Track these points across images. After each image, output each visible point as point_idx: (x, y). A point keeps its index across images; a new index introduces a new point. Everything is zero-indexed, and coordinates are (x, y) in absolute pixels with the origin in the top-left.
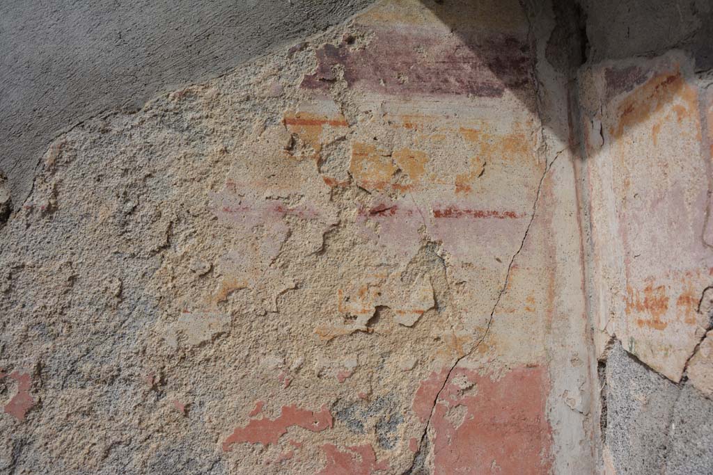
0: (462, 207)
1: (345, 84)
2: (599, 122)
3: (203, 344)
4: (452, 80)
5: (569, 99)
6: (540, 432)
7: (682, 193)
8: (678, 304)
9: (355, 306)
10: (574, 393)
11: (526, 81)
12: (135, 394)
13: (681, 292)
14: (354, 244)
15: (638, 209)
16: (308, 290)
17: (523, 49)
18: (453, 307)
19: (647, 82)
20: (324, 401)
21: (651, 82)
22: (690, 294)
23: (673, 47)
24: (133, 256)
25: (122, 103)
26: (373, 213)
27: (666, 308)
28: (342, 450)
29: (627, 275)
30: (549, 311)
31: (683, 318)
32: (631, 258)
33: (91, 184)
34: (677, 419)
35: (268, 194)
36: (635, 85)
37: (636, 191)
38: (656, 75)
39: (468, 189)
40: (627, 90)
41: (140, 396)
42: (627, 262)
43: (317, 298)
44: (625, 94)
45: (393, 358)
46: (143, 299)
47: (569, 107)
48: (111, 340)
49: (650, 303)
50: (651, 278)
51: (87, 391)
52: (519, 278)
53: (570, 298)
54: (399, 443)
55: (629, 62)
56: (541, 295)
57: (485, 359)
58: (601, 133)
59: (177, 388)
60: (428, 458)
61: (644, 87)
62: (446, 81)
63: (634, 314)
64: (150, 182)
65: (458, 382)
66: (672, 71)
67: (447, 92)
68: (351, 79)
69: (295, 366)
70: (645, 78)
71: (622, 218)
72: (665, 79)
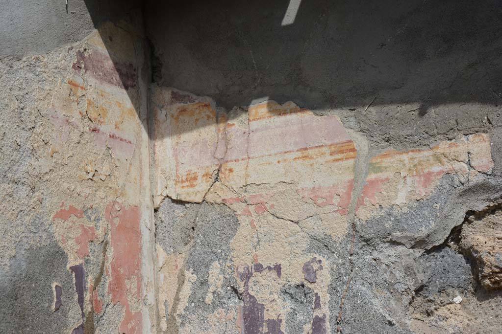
0: (117, 135)
1: (84, 71)
2: (165, 111)
3: (46, 173)
4: (114, 78)
5: (147, 97)
6: (138, 234)
7: (207, 142)
8: (202, 177)
9: (89, 168)
10: (147, 221)
11: (135, 85)
12: (26, 190)
13: (204, 173)
14: (88, 142)
15: (185, 147)
16: (75, 158)
17: (135, 70)
18: (114, 176)
19: (194, 103)
20: (80, 206)
21: (197, 104)
22: (208, 173)
23: (208, 95)
24: (23, 129)
25: (15, 54)
26: (93, 131)
27: (197, 179)
28: (86, 227)
29: (176, 171)
30: (141, 186)
31: (204, 181)
32: (179, 164)
33: (8, 90)
34: (199, 215)
35: (64, 113)
36: (188, 102)
37: (184, 140)
38: (199, 102)
39: (118, 128)
40: (184, 103)
41: (27, 191)
42: (177, 166)
43: (78, 162)
44: (182, 104)
45: (98, 193)
46: (27, 149)
47: (147, 101)
48: (17, 165)
49: (189, 179)
50: (190, 171)
51: (10, 186)
52: (132, 169)
53: (146, 182)
54: (101, 228)
55: (186, 93)
56: (138, 178)
57: (123, 200)
58: (166, 116)
59: (38, 190)
60: (109, 236)
61: (193, 104)
62: (112, 78)
63: (180, 185)
64: (27, 96)
65: (117, 207)
66: (207, 103)
67: (112, 83)
68: (86, 69)
69: (72, 189)
70: (194, 102)
71: (175, 150)
72: (203, 105)
